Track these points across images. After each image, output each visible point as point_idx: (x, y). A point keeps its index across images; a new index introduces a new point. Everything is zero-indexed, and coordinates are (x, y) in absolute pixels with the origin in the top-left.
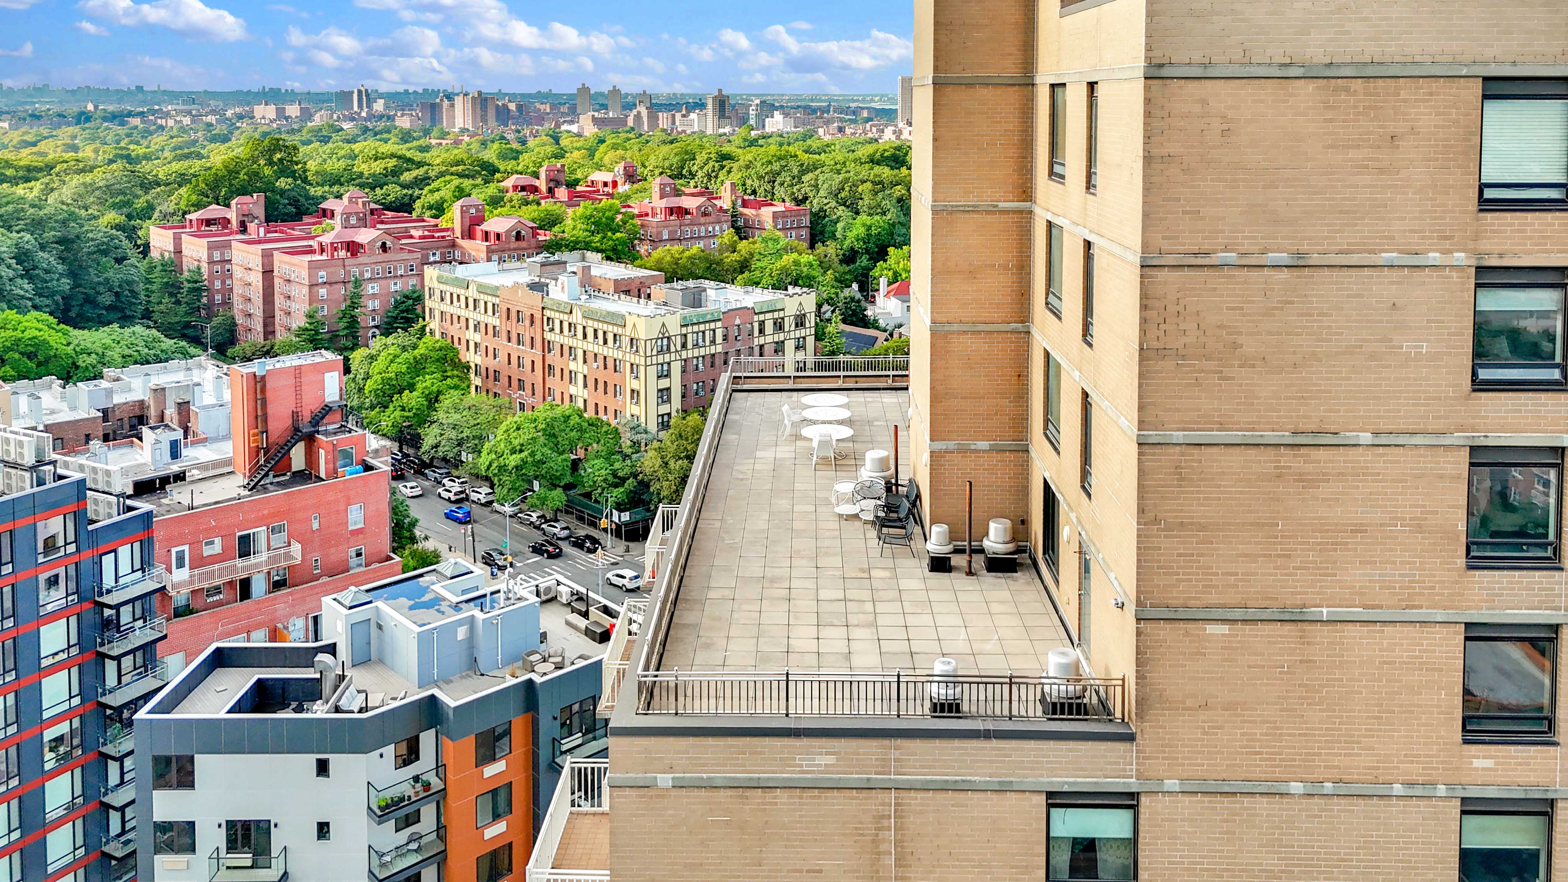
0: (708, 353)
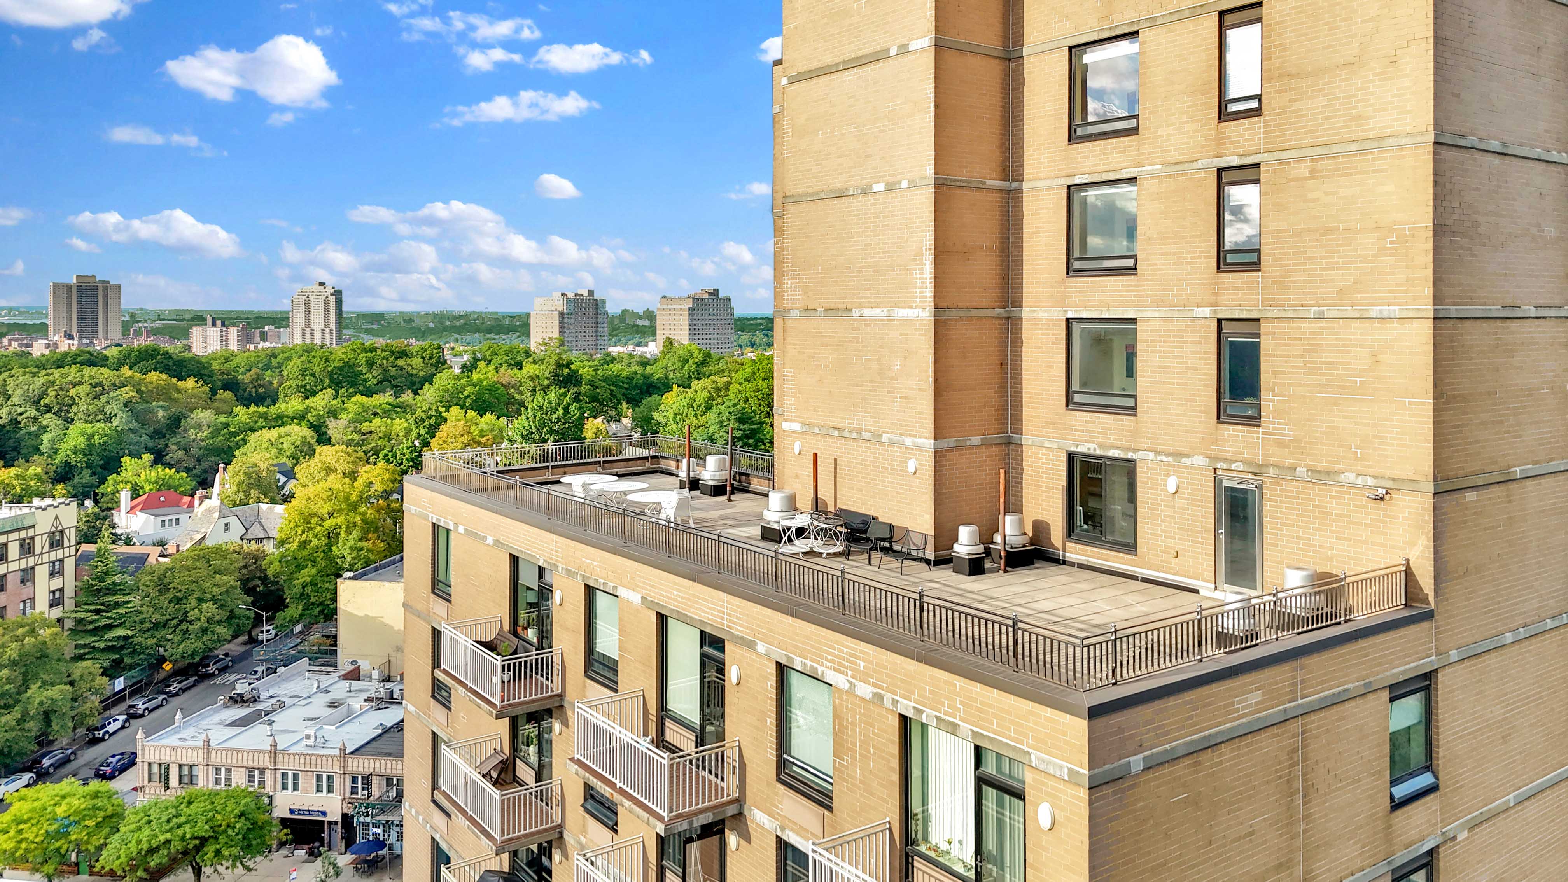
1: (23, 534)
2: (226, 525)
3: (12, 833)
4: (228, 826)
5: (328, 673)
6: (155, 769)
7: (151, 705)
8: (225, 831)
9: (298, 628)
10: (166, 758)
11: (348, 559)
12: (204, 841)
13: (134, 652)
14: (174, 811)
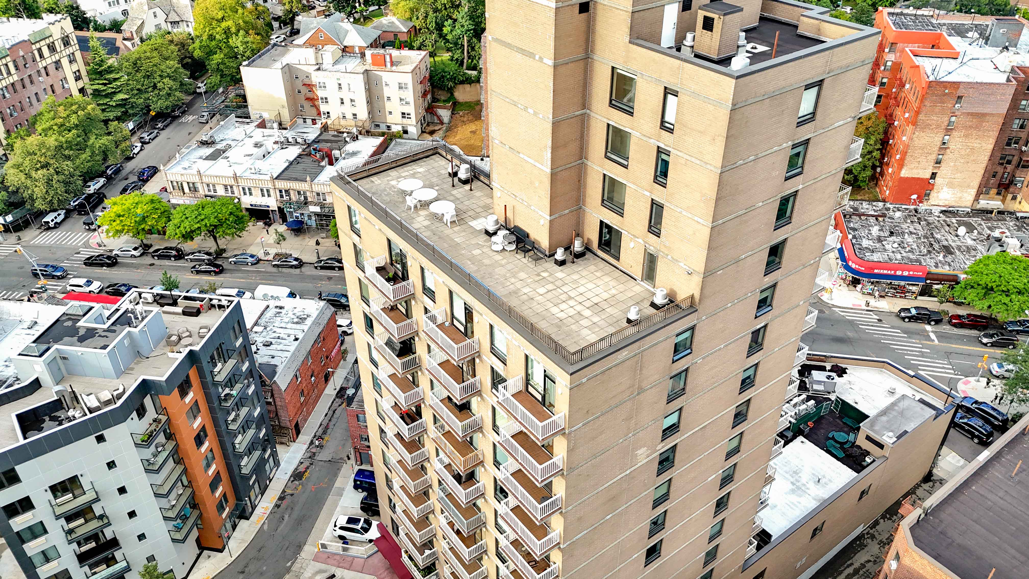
0: (8, 83)
1: (47, 41)
2: (154, 13)
3: (118, 222)
4: (226, 219)
5: (248, 123)
6: (175, 184)
7: (152, 136)
8: (225, 222)
9: (221, 90)
10: (179, 179)
11: (241, 48)
12: (216, 226)
13: (133, 107)
14: (196, 212)
